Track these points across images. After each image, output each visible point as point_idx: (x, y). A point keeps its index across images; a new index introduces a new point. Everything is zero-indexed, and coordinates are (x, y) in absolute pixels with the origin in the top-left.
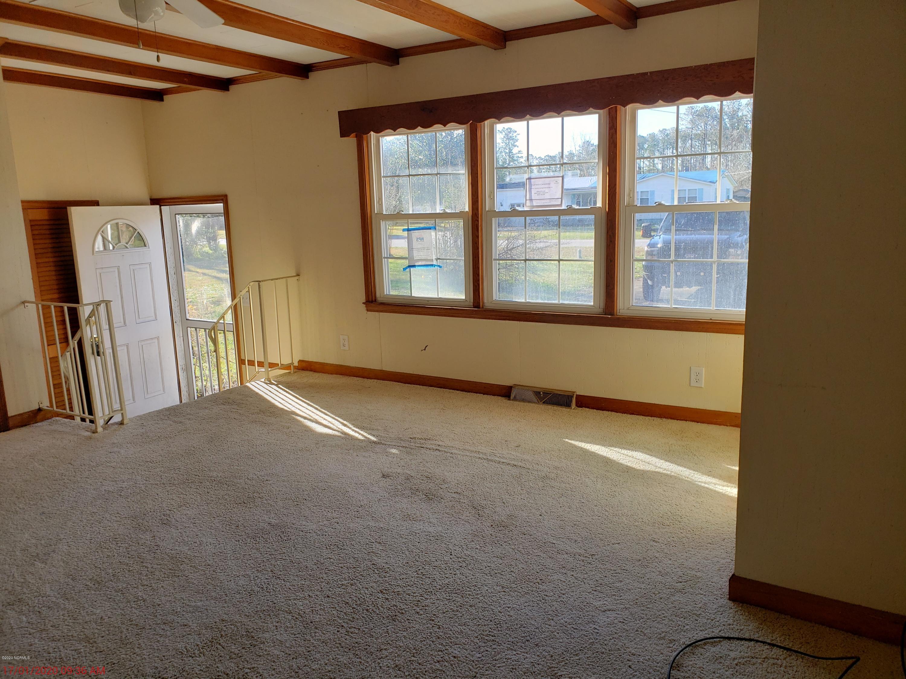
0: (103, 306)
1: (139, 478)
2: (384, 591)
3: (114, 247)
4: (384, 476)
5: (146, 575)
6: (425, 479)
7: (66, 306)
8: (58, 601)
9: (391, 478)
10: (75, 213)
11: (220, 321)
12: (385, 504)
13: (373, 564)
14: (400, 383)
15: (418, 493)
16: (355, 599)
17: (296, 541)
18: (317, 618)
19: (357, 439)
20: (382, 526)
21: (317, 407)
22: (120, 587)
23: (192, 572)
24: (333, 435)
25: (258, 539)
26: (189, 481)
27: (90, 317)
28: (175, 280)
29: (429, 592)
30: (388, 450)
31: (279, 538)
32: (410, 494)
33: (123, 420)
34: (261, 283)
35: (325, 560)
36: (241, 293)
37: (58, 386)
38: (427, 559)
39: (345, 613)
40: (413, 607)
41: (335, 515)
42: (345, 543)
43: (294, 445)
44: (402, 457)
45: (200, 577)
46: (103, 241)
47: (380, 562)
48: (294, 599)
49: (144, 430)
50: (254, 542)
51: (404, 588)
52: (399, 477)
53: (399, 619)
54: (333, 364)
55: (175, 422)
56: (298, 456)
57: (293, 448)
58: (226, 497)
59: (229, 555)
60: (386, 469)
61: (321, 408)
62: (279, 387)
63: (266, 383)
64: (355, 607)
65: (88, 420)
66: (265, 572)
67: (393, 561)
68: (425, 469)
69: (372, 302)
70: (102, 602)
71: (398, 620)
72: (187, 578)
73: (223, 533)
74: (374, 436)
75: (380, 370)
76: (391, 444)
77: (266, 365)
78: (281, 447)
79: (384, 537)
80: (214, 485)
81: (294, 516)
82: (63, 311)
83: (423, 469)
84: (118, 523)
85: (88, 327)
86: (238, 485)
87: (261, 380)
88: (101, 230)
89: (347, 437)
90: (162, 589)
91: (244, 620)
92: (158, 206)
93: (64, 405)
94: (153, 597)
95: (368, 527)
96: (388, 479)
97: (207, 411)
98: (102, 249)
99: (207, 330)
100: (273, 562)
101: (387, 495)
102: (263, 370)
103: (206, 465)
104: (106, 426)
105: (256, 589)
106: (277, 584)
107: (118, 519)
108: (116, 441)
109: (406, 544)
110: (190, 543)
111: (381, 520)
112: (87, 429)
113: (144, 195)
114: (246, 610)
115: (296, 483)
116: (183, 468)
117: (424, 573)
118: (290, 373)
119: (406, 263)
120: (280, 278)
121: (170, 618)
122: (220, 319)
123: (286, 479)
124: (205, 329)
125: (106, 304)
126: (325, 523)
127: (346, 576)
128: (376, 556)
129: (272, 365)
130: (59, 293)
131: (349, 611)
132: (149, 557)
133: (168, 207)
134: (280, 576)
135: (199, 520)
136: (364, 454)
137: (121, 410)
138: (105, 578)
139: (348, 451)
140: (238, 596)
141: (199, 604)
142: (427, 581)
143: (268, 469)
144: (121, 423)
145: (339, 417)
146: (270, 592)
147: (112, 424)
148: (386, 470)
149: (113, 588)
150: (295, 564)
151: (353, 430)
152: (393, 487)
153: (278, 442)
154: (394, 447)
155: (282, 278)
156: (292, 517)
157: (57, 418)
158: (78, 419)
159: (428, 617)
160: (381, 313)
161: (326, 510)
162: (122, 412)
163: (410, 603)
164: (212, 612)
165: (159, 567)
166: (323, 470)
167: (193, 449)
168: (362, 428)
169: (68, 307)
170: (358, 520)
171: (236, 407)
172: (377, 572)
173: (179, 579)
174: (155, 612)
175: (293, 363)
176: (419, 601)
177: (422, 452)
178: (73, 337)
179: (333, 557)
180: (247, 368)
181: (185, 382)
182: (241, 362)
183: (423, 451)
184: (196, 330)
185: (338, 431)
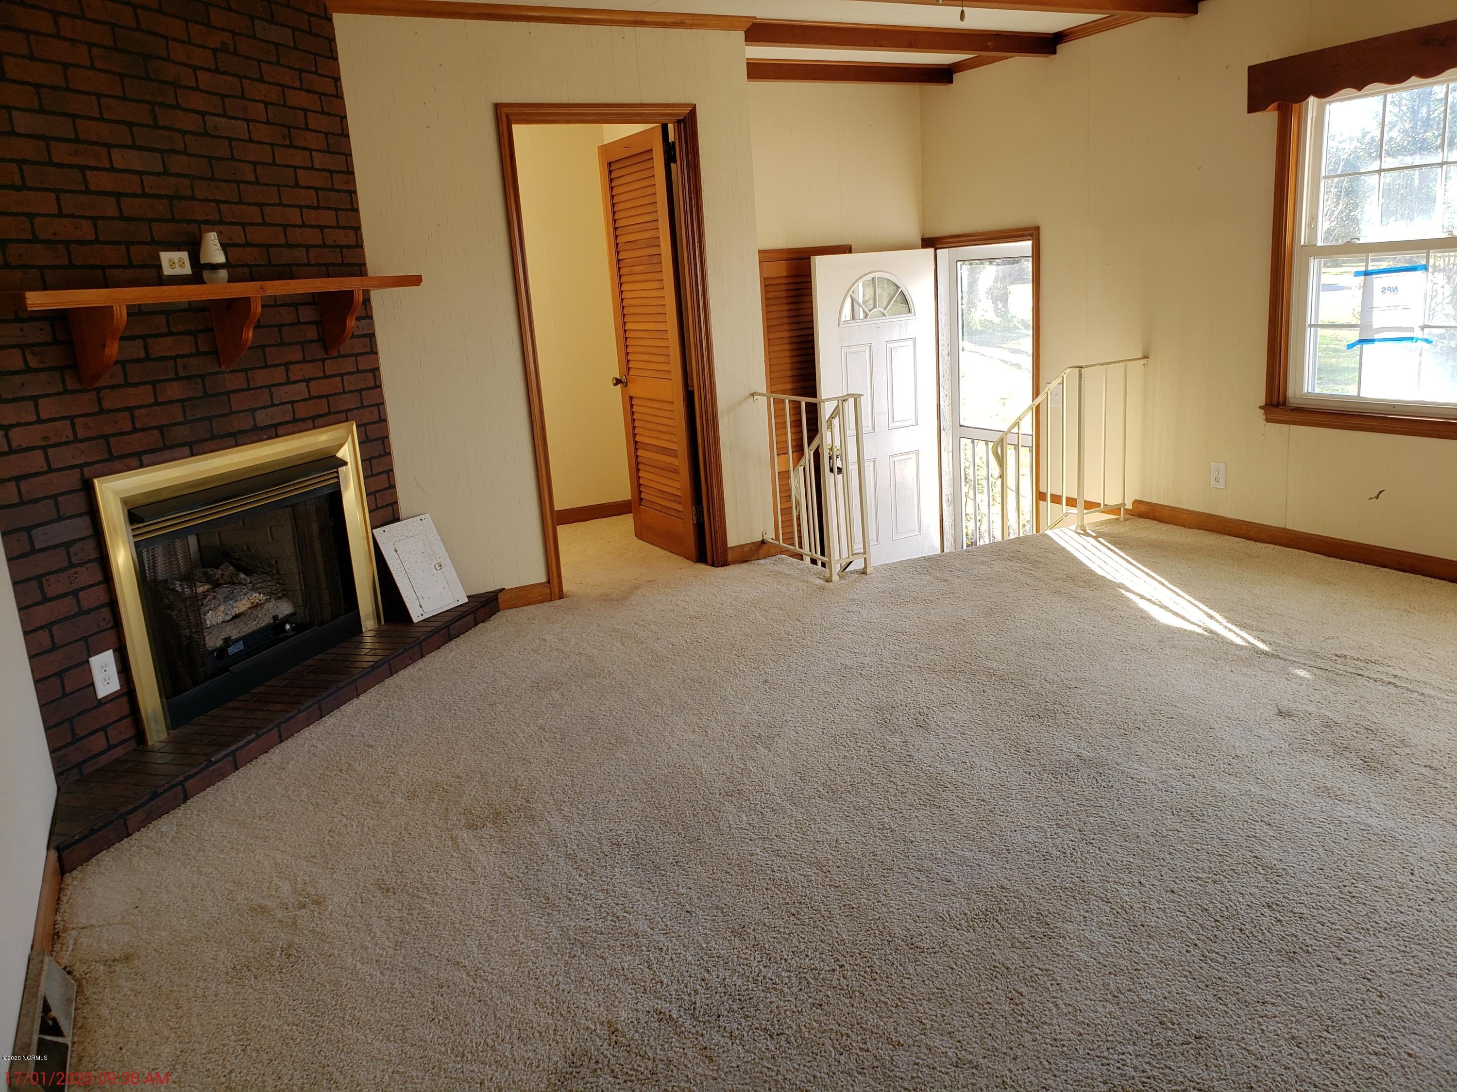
0: (851, 401)
1: (886, 653)
2: (1274, 906)
3: (866, 316)
4: (1280, 713)
5: (895, 796)
6: (1363, 731)
7: (803, 401)
8: (784, 804)
9: (1295, 719)
10: (821, 265)
11: (1012, 431)
12: (1281, 762)
13: (1255, 857)
14: (1319, 556)
15: (1347, 754)
16: (1219, 906)
17: (1121, 791)
18: (1152, 921)
19: (1232, 644)
20: (1274, 796)
21: (1163, 580)
22: (861, 804)
23: (959, 805)
24: (1190, 631)
25: (1059, 776)
26: (957, 670)
27: (832, 417)
28: (948, 365)
29: (1363, 929)
30: (1291, 669)
31: (1094, 781)
32: (1331, 753)
33: (866, 567)
34: (1083, 370)
35: (1170, 833)
36: (1049, 386)
37: (787, 511)
38: (1361, 871)
39: (1200, 925)
40: (1329, 947)
41: (1189, 762)
42: (1205, 813)
43: (1122, 638)
44: (1318, 687)
45: (970, 816)
46: (853, 306)
47: (1269, 856)
48: (1115, 883)
49: (893, 586)
50: (1054, 780)
51: (1312, 910)
52: (1309, 720)
53: (1301, 960)
54: (1193, 512)
55: (937, 578)
56: (1129, 657)
57: (1120, 643)
58: (1012, 703)
59: (1014, 792)
60: (1285, 702)
61: (1170, 582)
62: (1099, 542)
63: (1079, 534)
64: (1220, 919)
65: (819, 563)
66: (1069, 830)
67: (1294, 860)
68: (1363, 713)
69: (1278, 405)
70: (837, 818)
71: (1299, 961)
72: (951, 813)
73: (1006, 757)
74: (1264, 642)
75: (1282, 529)
76: (1297, 660)
77: (1081, 504)
78: (1100, 638)
79: (1278, 816)
80: (992, 681)
81: (1119, 751)
82: (800, 407)
83: (1359, 713)
84: (858, 712)
85: (829, 434)
86: (1030, 688)
87: (1070, 527)
88: (850, 291)
89: (1215, 636)
90: (916, 820)
91: (1035, 895)
92: (932, 250)
93: (793, 538)
94: (903, 828)
95: (1248, 793)
96: (1288, 720)
97: (984, 567)
98: (849, 318)
99: (991, 445)
100: (1083, 817)
101: (1285, 746)
102: (1074, 510)
103: (982, 650)
104: (844, 574)
105: (1055, 853)
106: (1089, 852)
107: (859, 706)
108: (856, 597)
109: (1319, 836)
110: (956, 762)
111: (1272, 786)
112: (819, 576)
113: (913, 232)
114: (1039, 881)
115: (1125, 700)
116: (947, 648)
117: (1355, 894)
118: (1118, 519)
119: (1354, 335)
120: (1115, 363)
121: (927, 864)
122: (1013, 427)
123: (1106, 690)
124: (987, 442)
125: (855, 399)
126: (1171, 771)
127: (1206, 865)
128: (1262, 844)
129: (1090, 505)
130: (792, 382)
131: (1208, 923)
132: (898, 770)
133: (947, 250)
134: (1093, 841)
135: (971, 730)
136: (1244, 670)
137: (865, 553)
138: (841, 787)
139: (1215, 662)
140: (1026, 856)
141: (968, 854)
142: (1360, 908)
143: (1078, 670)
144: (864, 572)
145: (1200, 601)
146: (1076, 863)
147: (851, 572)
148: (1284, 704)
149: (851, 802)
150: (1119, 828)
151: (1226, 627)
152: (1297, 735)
153: (1096, 630)
154: (1303, 666)
155: (1119, 362)
156: (1115, 752)
157: (783, 556)
158: (807, 560)
159: (1358, 971)
160: (1293, 427)
161: (1174, 751)
162: (865, 556)
163: (1325, 939)
164: (986, 870)
165: (912, 787)
166: (1170, 687)
167: (962, 622)
168: (1243, 626)
169: (806, 403)
170: (1232, 779)
171: (1028, 566)
172: (1262, 872)
173: (941, 811)
174: (906, 850)
175: (1124, 504)
176: (1342, 939)
177: (1360, 684)
178: (809, 444)
179: (1183, 829)
180: (1048, 506)
181: (951, 520)
182: (1041, 496)
183: (1361, 681)
184: (973, 442)
185: (1199, 626)
